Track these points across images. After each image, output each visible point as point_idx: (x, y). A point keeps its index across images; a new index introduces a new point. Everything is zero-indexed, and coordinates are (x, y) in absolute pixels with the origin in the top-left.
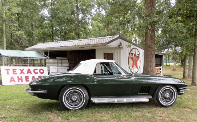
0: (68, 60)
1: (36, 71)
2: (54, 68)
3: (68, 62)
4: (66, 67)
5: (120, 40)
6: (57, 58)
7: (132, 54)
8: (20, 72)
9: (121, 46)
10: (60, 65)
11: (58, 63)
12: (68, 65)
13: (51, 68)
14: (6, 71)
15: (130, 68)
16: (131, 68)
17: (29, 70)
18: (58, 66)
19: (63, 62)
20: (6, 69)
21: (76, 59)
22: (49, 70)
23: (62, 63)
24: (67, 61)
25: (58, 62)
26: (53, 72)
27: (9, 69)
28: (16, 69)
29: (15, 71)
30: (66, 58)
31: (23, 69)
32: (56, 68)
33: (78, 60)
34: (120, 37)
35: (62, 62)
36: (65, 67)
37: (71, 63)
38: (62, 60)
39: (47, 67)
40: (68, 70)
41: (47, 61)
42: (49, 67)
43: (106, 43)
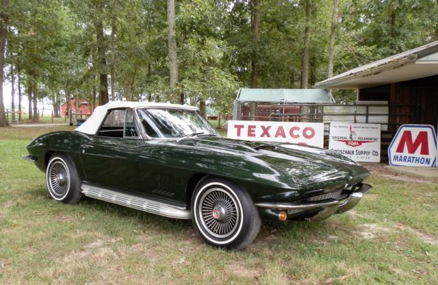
0: (387, 108)
1: (295, 132)
2: (343, 127)
3: (387, 113)
4: (379, 126)
8: (262, 131)
11: (356, 115)
12: (385, 119)
13: (336, 127)
14: (236, 129)
17: (281, 128)
18: (355, 121)
19: (370, 113)
20: (236, 126)
22: (327, 131)
23: (367, 115)
24: (386, 110)
25: (357, 113)
26: (337, 136)
27: (243, 127)
28: (254, 127)
29: (252, 129)
30: (386, 102)
31: (269, 127)
32: (347, 127)
33: (423, 107)
35: (367, 111)
36: (374, 125)
37: (398, 113)
38: (369, 108)
39: (325, 124)
40: (383, 133)
41: (327, 110)
42: (329, 124)
43: (416, 56)
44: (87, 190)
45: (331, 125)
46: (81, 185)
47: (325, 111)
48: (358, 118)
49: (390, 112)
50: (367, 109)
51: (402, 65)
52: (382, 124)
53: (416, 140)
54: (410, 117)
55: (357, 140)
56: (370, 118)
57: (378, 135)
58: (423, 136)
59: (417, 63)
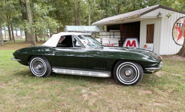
0: (120, 33)
3: (120, 34)
4: (118, 39)
5: (160, 10)
6: (110, 31)
7: (179, 24)
9: (159, 16)
10: (112, 37)
11: (110, 35)
12: (119, 37)
15: (174, 40)
16: (176, 39)
18: (110, 38)
19: (115, 34)
21: (129, 31)
22: (101, 41)
23: (114, 35)
24: (119, 33)
26: (105, 43)
30: (119, 31)
32: (107, 40)
33: (130, 32)
34: (160, 7)
35: (114, 34)
36: (116, 39)
37: (123, 34)
38: (115, 33)
39: (101, 39)
40: (119, 41)
41: (101, 34)
42: (102, 39)
43: (140, 15)
44: (56, 70)
45: (103, 39)
46: (52, 69)
47: (100, 34)
48: (111, 36)
49: (121, 34)
50: (114, 33)
51: (134, 18)
52: (119, 38)
53: (132, 44)
54: (127, 36)
55: (111, 44)
56: (115, 36)
57: (118, 42)
58: (134, 42)
59: (140, 17)
